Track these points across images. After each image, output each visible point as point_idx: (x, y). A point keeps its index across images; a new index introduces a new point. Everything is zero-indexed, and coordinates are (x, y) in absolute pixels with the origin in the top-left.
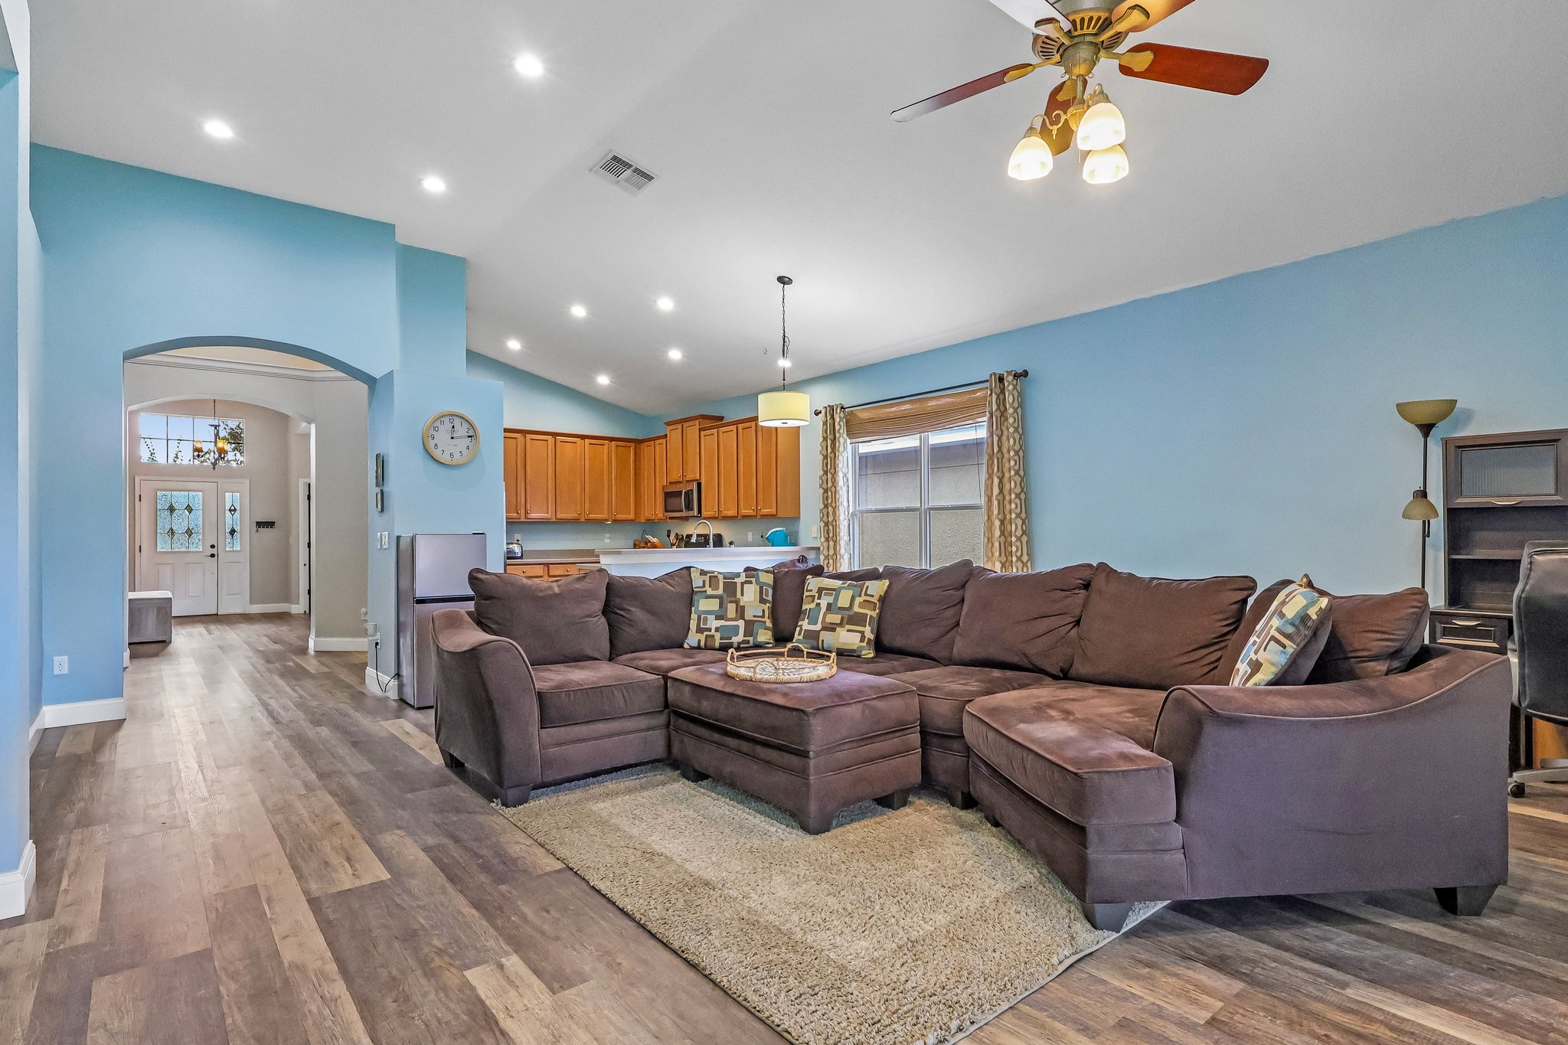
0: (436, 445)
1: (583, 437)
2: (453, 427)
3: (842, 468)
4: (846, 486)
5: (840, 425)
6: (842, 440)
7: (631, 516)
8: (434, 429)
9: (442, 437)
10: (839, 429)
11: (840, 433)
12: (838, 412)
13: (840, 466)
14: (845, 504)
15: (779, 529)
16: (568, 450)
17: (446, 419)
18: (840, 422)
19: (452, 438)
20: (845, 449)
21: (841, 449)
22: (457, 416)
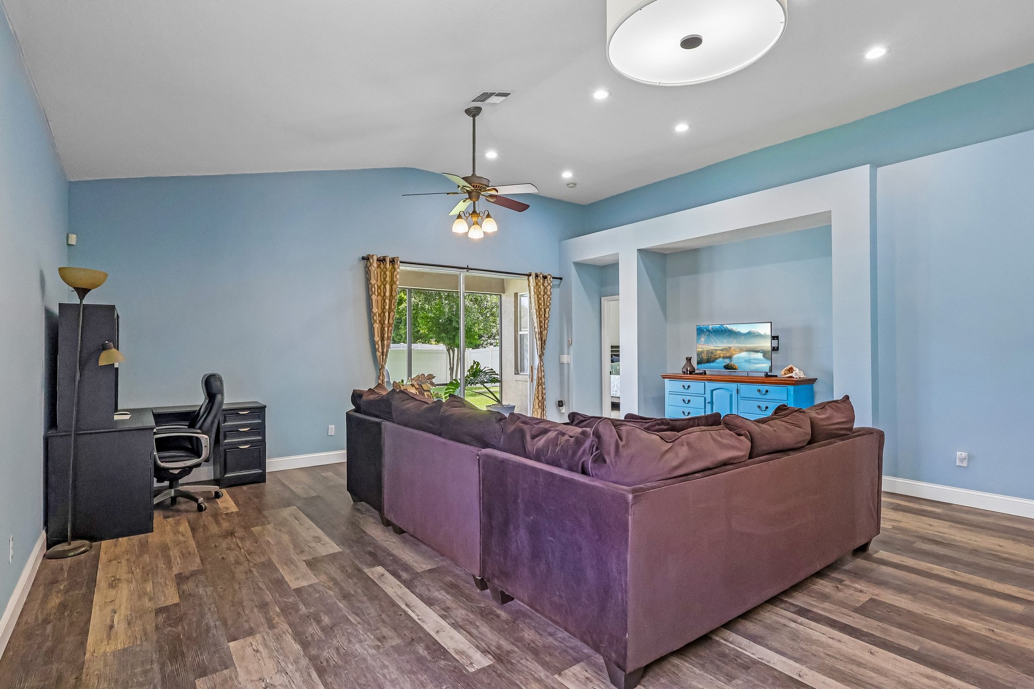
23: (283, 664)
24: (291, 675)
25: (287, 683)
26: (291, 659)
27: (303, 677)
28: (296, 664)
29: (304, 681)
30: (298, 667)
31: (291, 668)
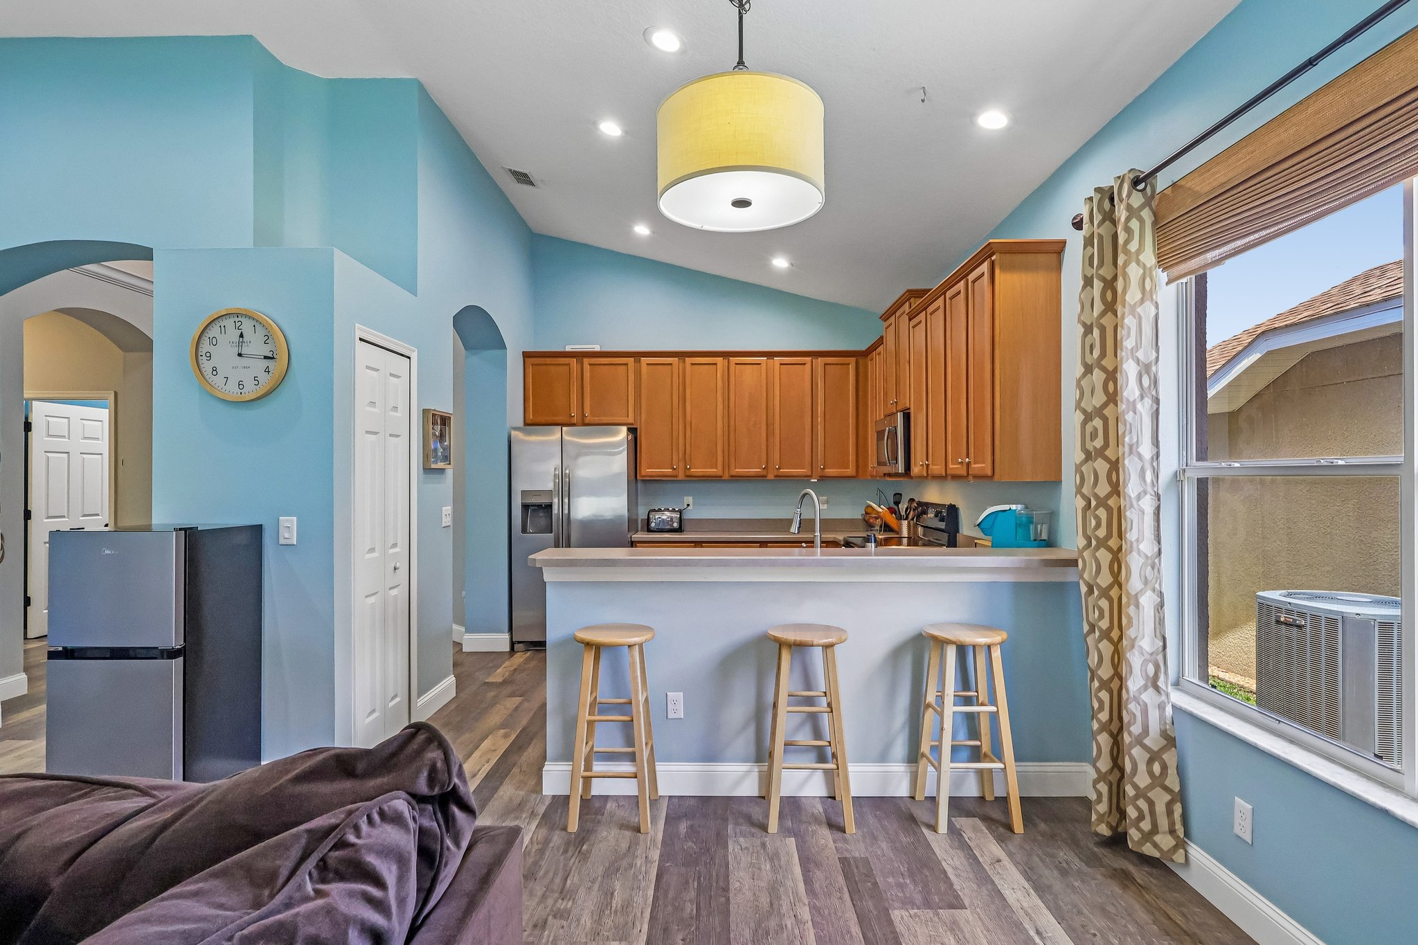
0: (214, 369)
1: (770, 355)
2: (241, 336)
3: (1137, 347)
4: (1148, 401)
5: (1128, 230)
6: (1134, 272)
7: (850, 471)
8: (211, 343)
9: (222, 353)
10: (1127, 242)
11: (1127, 252)
12: (1124, 195)
13: (1129, 344)
14: (1146, 450)
15: (1006, 507)
16: (749, 376)
17: (229, 323)
18: (1128, 219)
19: (240, 355)
20: (1146, 295)
21: (1133, 295)
22: (246, 316)
23: (797, 932)
24: (791, 912)
25: (797, 904)
26: (785, 935)
27: (779, 904)
28: (782, 924)
29: (779, 898)
30: (781, 920)
31: (789, 922)
